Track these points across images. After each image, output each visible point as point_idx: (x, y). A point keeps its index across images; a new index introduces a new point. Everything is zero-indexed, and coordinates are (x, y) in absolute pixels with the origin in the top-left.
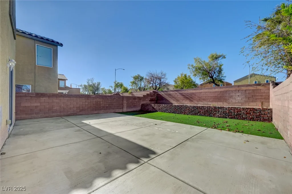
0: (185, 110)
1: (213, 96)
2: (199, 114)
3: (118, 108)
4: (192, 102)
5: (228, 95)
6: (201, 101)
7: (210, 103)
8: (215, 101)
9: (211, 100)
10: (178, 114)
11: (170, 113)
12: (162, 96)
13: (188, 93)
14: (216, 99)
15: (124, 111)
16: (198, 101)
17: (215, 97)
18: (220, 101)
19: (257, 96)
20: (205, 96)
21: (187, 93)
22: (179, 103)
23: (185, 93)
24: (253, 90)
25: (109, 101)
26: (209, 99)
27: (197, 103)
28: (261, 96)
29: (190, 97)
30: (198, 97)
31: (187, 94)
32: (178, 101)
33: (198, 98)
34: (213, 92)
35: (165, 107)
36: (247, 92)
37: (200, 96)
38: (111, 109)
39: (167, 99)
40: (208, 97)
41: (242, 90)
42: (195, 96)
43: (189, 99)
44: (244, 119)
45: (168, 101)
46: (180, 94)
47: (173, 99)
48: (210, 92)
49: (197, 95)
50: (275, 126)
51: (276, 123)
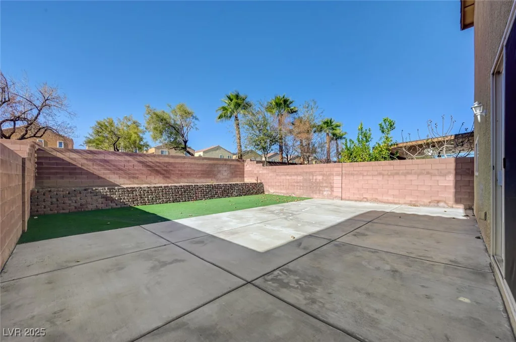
1: (201, 170)
4: (168, 180)
5: (216, 169)
6: (185, 178)
7: (196, 180)
8: (204, 177)
9: (198, 176)
10: (186, 201)
11: (167, 202)
13: (160, 163)
14: (204, 174)
16: (178, 178)
17: (203, 171)
18: (209, 178)
19: (238, 171)
20: (190, 169)
21: (157, 162)
22: (137, 182)
23: (152, 161)
24: (235, 165)
26: (195, 174)
27: (176, 180)
28: (240, 171)
29: (164, 170)
30: (179, 170)
31: (158, 164)
32: (137, 178)
33: (180, 172)
34: (201, 164)
35: (152, 193)
36: (232, 167)
37: (183, 169)
39: (97, 172)
40: (195, 171)
41: (228, 165)
42: (174, 169)
43: (163, 174)
44: (252, 194)
45: (99, 178)
46: (140, 162)
47: (117, 174)
49: (178, 167)
50: (280, 194)
51: (284, 191)
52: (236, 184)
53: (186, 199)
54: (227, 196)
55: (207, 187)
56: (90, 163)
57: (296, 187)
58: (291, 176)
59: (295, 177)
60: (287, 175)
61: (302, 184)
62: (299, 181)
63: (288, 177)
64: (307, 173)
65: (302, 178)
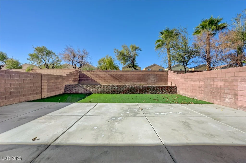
0: (124, 90)
1: (137, 78)
2: (136, 92)
3: (32, 94)
4: (120, 83)
5: (147, 77)
6: (128, 82)
7: (135, 83)
8: (139, 82)
9: (135, 81)
10: (118, 94)
11: (108, 93)
12: (87, 76)
13: (117, 75)
14: (139, 80)
15: (43, 97)
16: (125, 81)
17: (139, 78)
18: (142, 82)
19: (162, 78)
20: (131, 77)
21: (116, 74)
22: (107, 83)
23: (114, 74)
24: (161, 74)
25: (17, 82)
26: (134, 80)
27: (124, 83)
28: (164, 78)
29: (119, 78)
30: (126, 78)
31: (116, 75)
32: (107, 81)
33: (126, 79)
34: (138, 75)
36: (158, 76)
37: (128, 77)
38: (21, 96)
39: (94, 79)
40: (134, 78)
41: (155, 74)
42: (123, 77)
43: (118, 80)
44: (165, 93)
45: (95, 81)
46: (109, 74)
47: (101, 80)
48: (135, 74)
49: (125, 76)
50: (187, 96)
51: (189, 94)
52: (151, 86)
53: (118, 93)
54: (144, 93)
55: (131, 87)
56: (92, 75)
57: (198, 91)
58: (194, 81)
59: (197, 83)
60: (192, 80)
61: (203, 89)
62: (201, 86)
63: (192, 83)
64: (207, 78)
65: (203, 83)
